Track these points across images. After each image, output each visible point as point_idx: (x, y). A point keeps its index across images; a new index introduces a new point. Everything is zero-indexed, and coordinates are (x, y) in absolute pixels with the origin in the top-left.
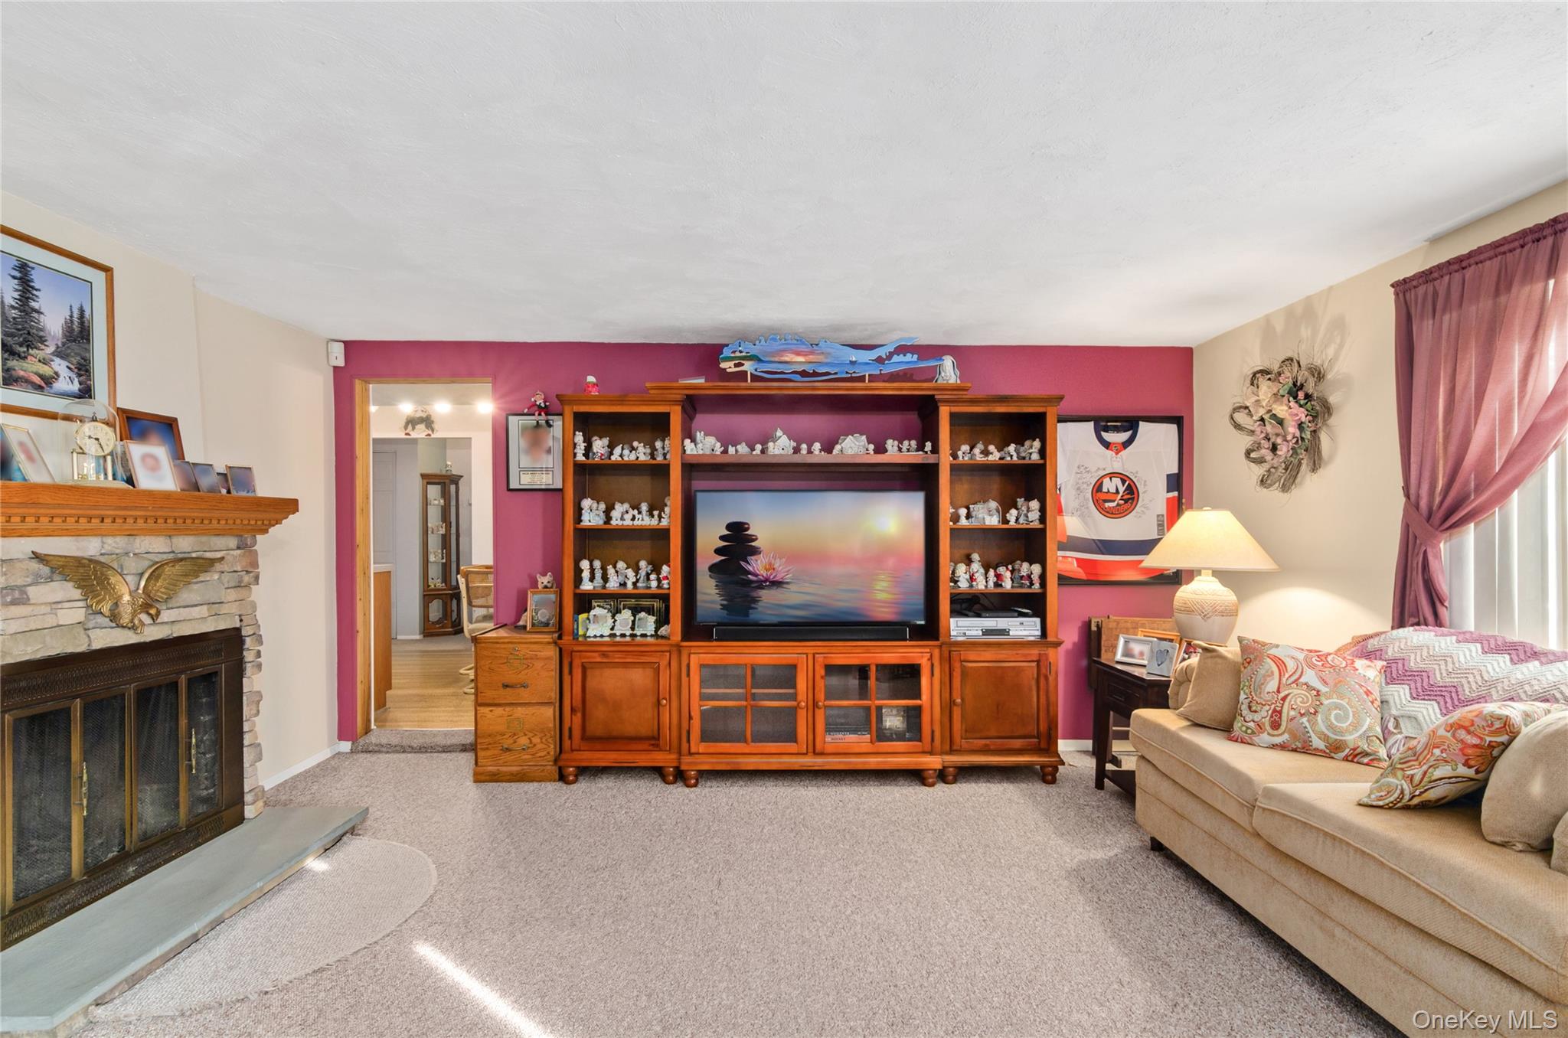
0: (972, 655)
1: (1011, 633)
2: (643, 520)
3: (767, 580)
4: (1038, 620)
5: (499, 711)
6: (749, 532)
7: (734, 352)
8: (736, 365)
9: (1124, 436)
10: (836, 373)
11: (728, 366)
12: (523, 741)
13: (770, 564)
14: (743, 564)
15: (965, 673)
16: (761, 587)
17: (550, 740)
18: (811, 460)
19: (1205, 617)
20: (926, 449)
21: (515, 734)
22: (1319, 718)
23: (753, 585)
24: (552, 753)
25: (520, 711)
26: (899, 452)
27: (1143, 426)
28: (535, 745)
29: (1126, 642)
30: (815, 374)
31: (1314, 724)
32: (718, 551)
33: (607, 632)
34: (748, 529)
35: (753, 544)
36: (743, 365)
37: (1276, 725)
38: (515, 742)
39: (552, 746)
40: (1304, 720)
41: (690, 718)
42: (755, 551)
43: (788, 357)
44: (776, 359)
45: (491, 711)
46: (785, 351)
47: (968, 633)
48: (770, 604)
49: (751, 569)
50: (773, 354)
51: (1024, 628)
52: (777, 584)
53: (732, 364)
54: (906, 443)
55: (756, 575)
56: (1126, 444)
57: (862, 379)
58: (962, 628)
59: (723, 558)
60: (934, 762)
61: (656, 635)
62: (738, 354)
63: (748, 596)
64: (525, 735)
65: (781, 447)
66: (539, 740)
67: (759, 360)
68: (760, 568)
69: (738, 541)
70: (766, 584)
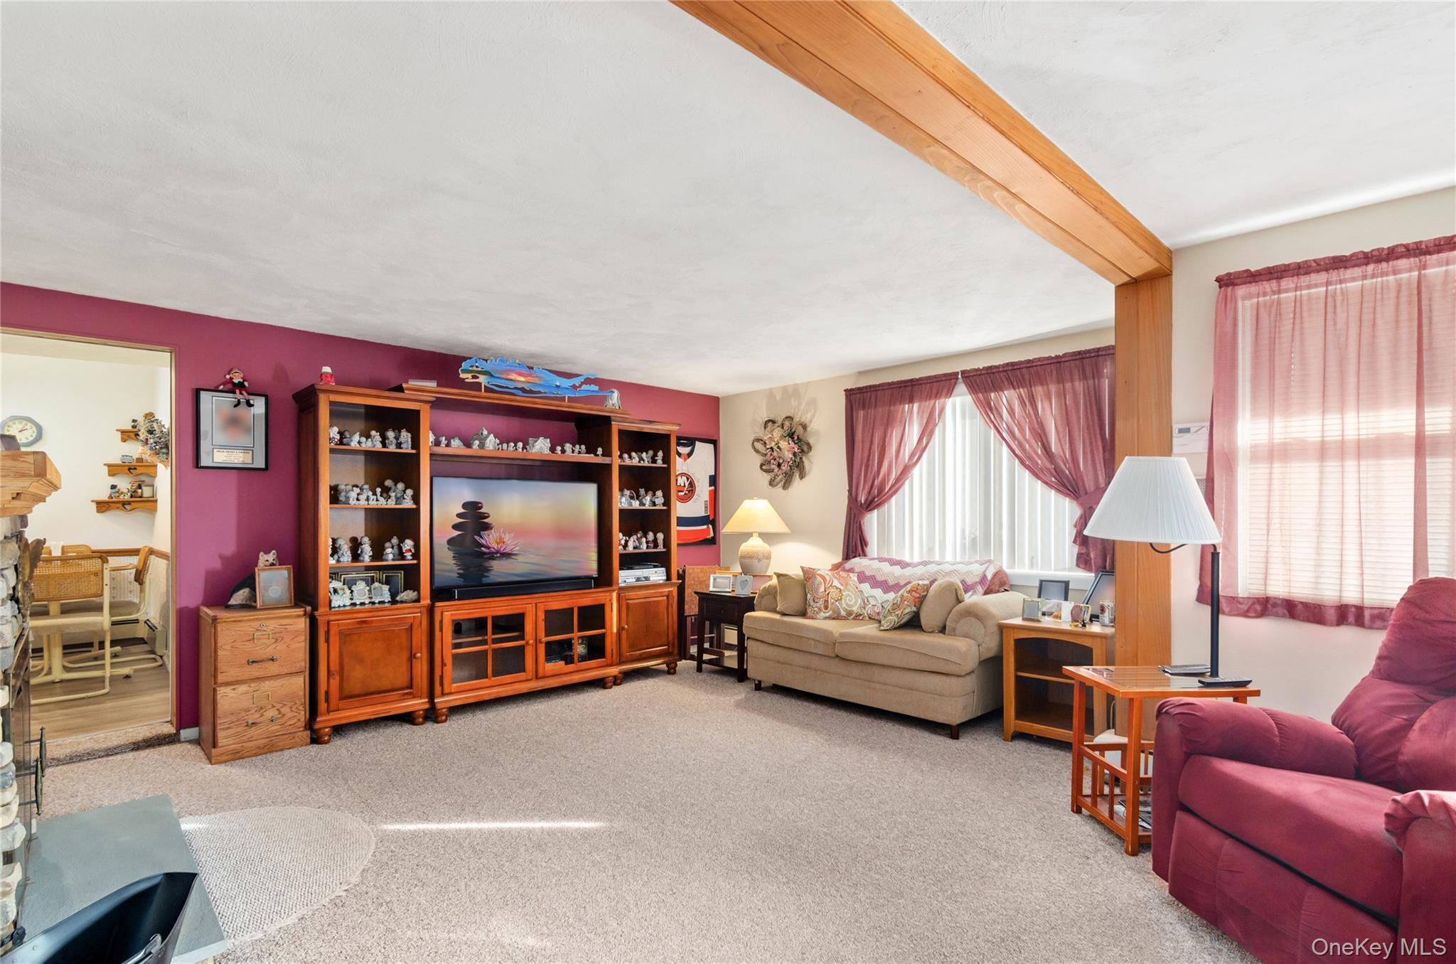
0: (632, 594)
1: (651, 579)
3: (498, 552)
4: (664, 569)
5: (242, 688)
6: (482, 511)
7: (472, 366)
8: (474, 377)
9: (687, 450)
10: (545, 393)
11: (467, 377)
12: (271, 713)
13: (500, 538)
14: (477, 538)
15: (628, 606)
16: (492, 558)
17: (301, 708)
19: (759, 560)
20: (598, 453)
21: (261, 708)
22: (843, 601)
23: (486, 557)
24: (303, 719)
25: (268, 686)
26: (574, 453)
28: (284, 715)
29: (715, 579)
30: (531, 392)
31: (841, 604)
32: (455, 527)
33: (348, 602)
34: (481, 508)
35: (486, 521)
36: (478, 378)
37: (826, 608)
38: (262, 715)
39: (303, 713)
40: (837, 603)
42: (487, 527)
43: (513, 376)
44: (504, 377)
45: (234, 689)
46: (511, 371)
47: (627, 581)
48: (500, 570)
49: (484, 542)
50: (502, 372)
51: (656, 575)
52: (507, 555)
53: (469, 376)
54: (577, 446)
55: (488, 548)
56: (690, 455)
57: (563, 399)
58: (626, 577)
59: (460, 533)
61: (394, 602)
62: (475, 369)
63: (481, 566)
64: (273, 706)
66: (288, 710)
67: (492, 376)
68: (493, 541)
69: (474, 518)
70: (499, 555)
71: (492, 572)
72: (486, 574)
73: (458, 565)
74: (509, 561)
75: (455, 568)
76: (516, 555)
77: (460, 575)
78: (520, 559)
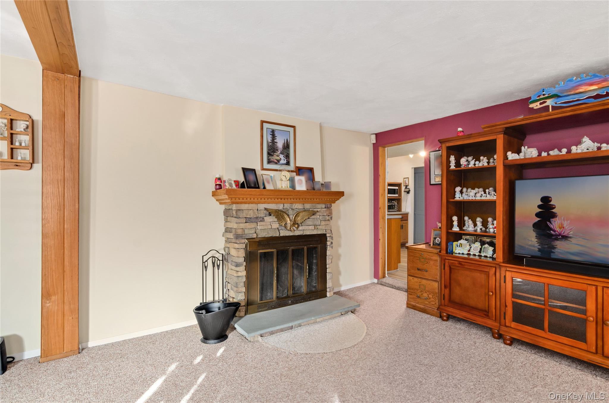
2: (486, 197)
3: (560, 235)
5: (416, 279)
6: (551, 203)
7: (539, 96)
8: (541, 104)
11: (535, 105)
12: (425, 295)
13: (562, 224)
14: (548, 223)
16: (557, 239)
17: (436, 298)
21: (422, 291)
23: (553, 237)
24: (437, 304)
25: (424, 282)
28: (430, 298)
32: (537, 215)
33: (466, 252)
34: (551, 201)
35: (553, 211)
36: (546, 102)
38: (422, 295)
39: (437, 301)
41: (506, 306)
42: (554, 215)
43: (582, 89)
44: (572, 93)
45: (413, 279)
46: (579, 85)
49: (552, 226)
50: (569, 90)
52: (565, 238)
53: (537, 104)
55: (554, 231)
59: (539, 219)
61: (492, 257)
62: (542, 97)
64: (426, 293)
66: (432, 297)
67: (558, 97)
68: (557, 227)
69: (547, 209)
70: (560, 237)
71: (556, 250)
74: (567, 242)
75: (537, 245)
76: (570, 237)
77: (540, 250)
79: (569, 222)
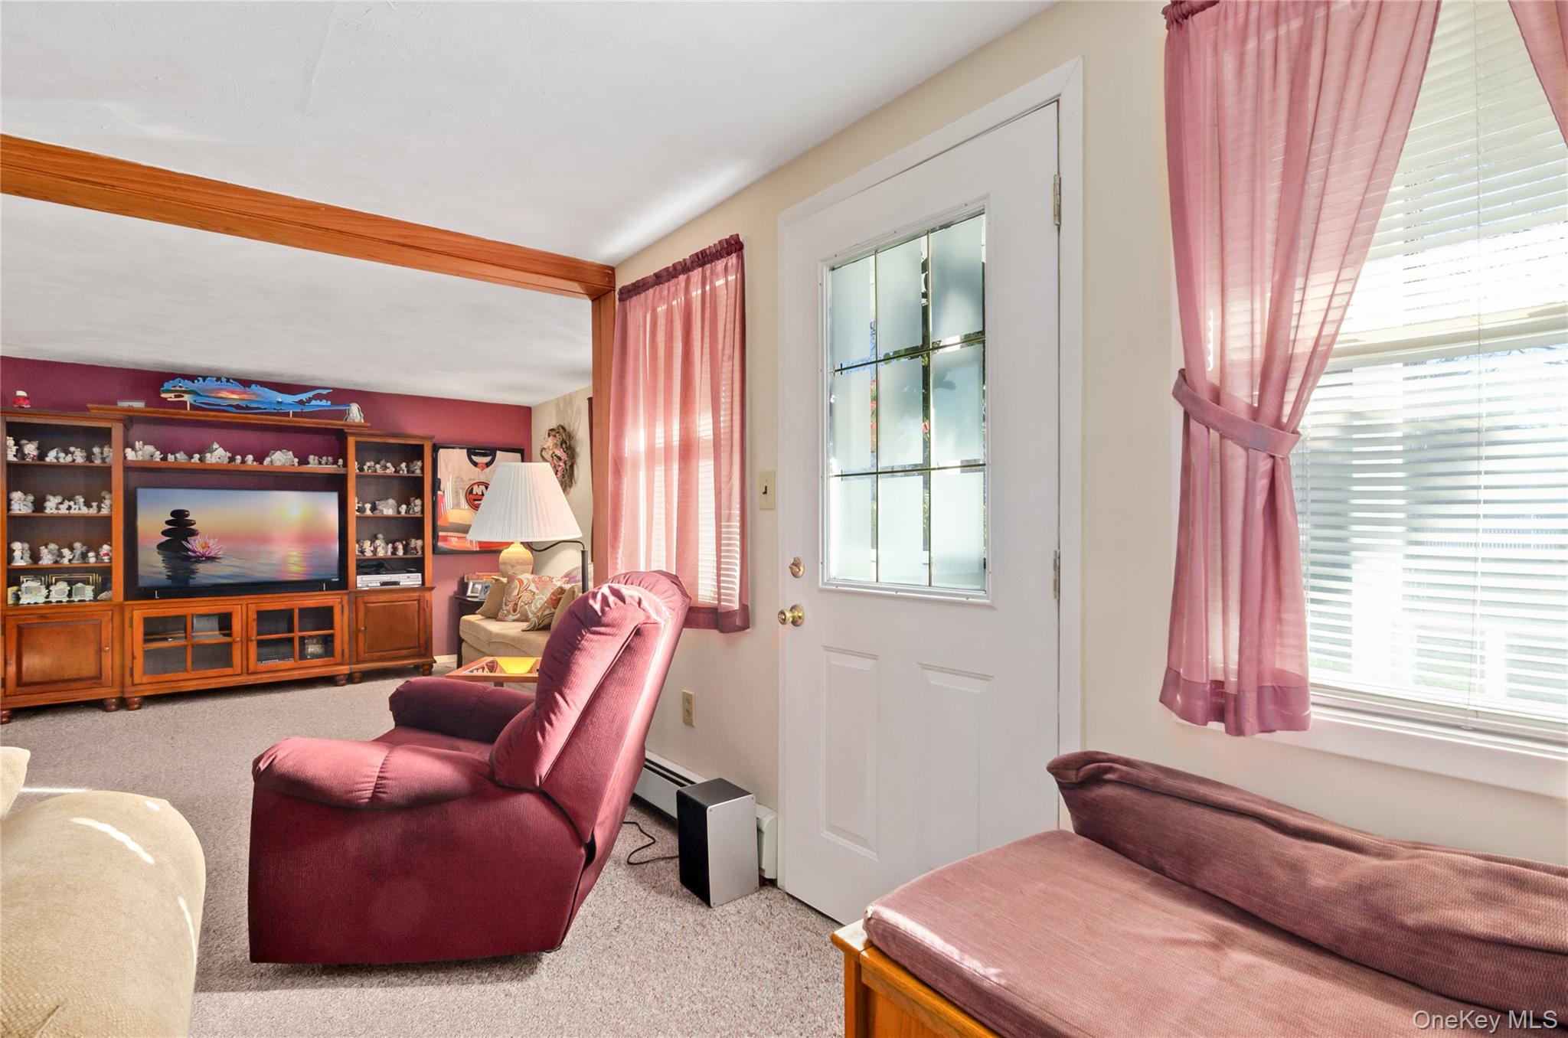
0: (372, 598)
1: (401, 584)
2: (79, 509)
3: (203, 556)
4: (420, 575)
6: (189, 518)
7: (175, 386)
8: (176, 396)
9: (488, 459)
10: (265, 409)
11: (170, 397)
13: (206, 543)
14: (184, 543)
15: (367, 611)
16: (198, 561)
18: (243, 468)
19: (513, 566)
20: (339, 464)
22: (533, 605)
23: (193, 560)
26: (315, 465)
27: (499, 454)
29: (474, 585)
30: (247, 408)
31: (530, 607)
32: (164, 533)
33: (42, 600)
34: (188, 515)
35: (192, 527)
36: (183, 396)
37: (515, 610)
40: (527, 606)
41: (134, 658)
42: (194, 533)
43: (224, 394)
44: (213, 395)
46: (221, 390)
47: (370, 585)
48: (205, 573)
49: (190, 547)
50: (208, 391)
51: (409, 580)
52: (211, 559)
53: (172, 395)
54: (325, 458)
55: (194, 552)
56: (488, 465)
57: (287, 414)
58: (366, 582)
59: (169, 538)
60: (345, 669)
61: (95, 599)
62: (178, 388)
63: (188, 568)
65: (217, 456)
67: (198, 395)
68: (198, 545)
69: (180, 526)
70: (204, 558)
71: (198, 575)
72: (192, 576)
73: (168, 568)
74: (214, 564)
75: (164, 570)
76: (219, 558)
77: (169, 577)
78: (224, 562)
79: (216, 540)
